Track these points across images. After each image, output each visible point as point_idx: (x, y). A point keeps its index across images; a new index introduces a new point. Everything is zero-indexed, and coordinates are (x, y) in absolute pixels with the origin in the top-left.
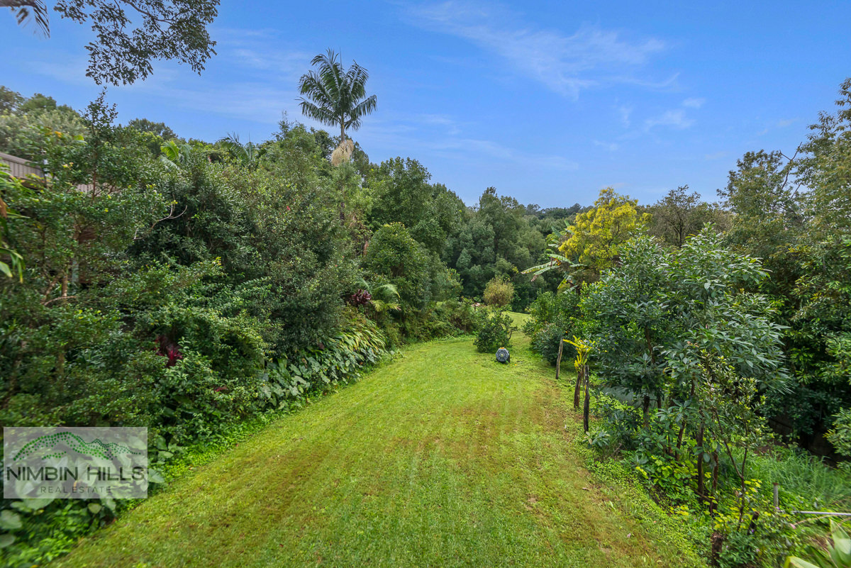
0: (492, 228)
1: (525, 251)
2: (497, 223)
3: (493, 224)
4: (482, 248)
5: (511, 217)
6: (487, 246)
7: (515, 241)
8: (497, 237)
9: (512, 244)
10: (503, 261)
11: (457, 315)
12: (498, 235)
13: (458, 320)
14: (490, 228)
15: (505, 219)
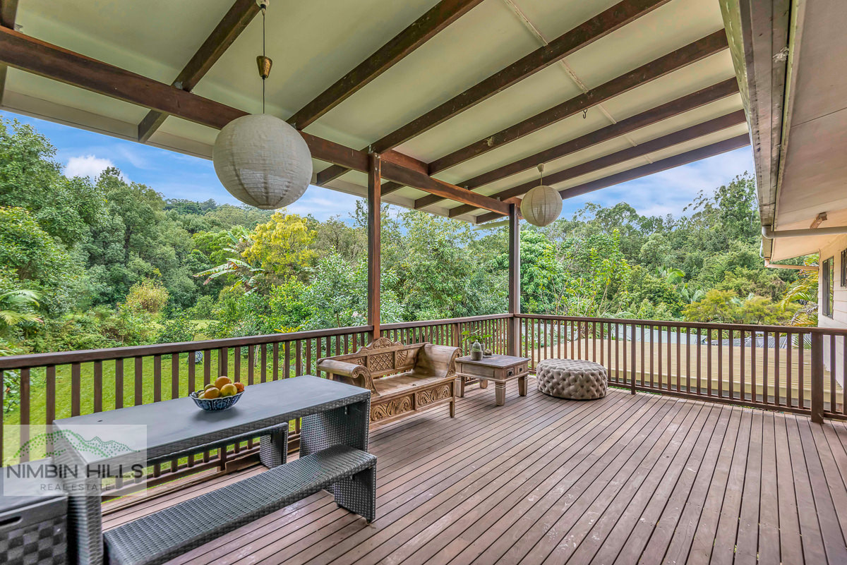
0: (122, 220)
1: (170, 251)
2: (128, 213)
3: (123, 215)
4: (106, 245)
5: (149, 208)
6: (114, 242)
7: (154, 239)
8: (129, 232)
9: (151, 241)
10: (138, 261)
11: (110, 325)
12: (130, 228)
13: (113, 331)
14: (118, 220)
15: (138, 210)
